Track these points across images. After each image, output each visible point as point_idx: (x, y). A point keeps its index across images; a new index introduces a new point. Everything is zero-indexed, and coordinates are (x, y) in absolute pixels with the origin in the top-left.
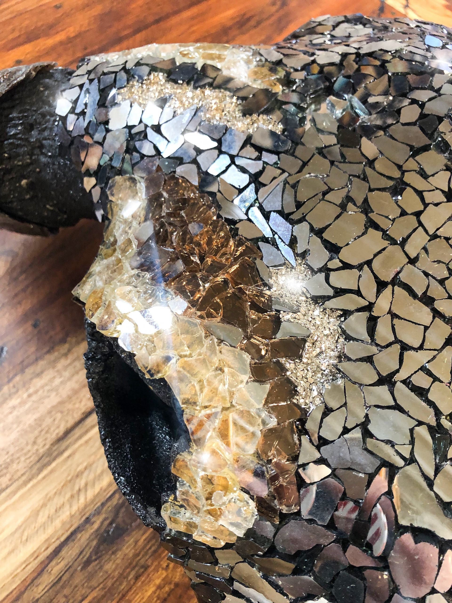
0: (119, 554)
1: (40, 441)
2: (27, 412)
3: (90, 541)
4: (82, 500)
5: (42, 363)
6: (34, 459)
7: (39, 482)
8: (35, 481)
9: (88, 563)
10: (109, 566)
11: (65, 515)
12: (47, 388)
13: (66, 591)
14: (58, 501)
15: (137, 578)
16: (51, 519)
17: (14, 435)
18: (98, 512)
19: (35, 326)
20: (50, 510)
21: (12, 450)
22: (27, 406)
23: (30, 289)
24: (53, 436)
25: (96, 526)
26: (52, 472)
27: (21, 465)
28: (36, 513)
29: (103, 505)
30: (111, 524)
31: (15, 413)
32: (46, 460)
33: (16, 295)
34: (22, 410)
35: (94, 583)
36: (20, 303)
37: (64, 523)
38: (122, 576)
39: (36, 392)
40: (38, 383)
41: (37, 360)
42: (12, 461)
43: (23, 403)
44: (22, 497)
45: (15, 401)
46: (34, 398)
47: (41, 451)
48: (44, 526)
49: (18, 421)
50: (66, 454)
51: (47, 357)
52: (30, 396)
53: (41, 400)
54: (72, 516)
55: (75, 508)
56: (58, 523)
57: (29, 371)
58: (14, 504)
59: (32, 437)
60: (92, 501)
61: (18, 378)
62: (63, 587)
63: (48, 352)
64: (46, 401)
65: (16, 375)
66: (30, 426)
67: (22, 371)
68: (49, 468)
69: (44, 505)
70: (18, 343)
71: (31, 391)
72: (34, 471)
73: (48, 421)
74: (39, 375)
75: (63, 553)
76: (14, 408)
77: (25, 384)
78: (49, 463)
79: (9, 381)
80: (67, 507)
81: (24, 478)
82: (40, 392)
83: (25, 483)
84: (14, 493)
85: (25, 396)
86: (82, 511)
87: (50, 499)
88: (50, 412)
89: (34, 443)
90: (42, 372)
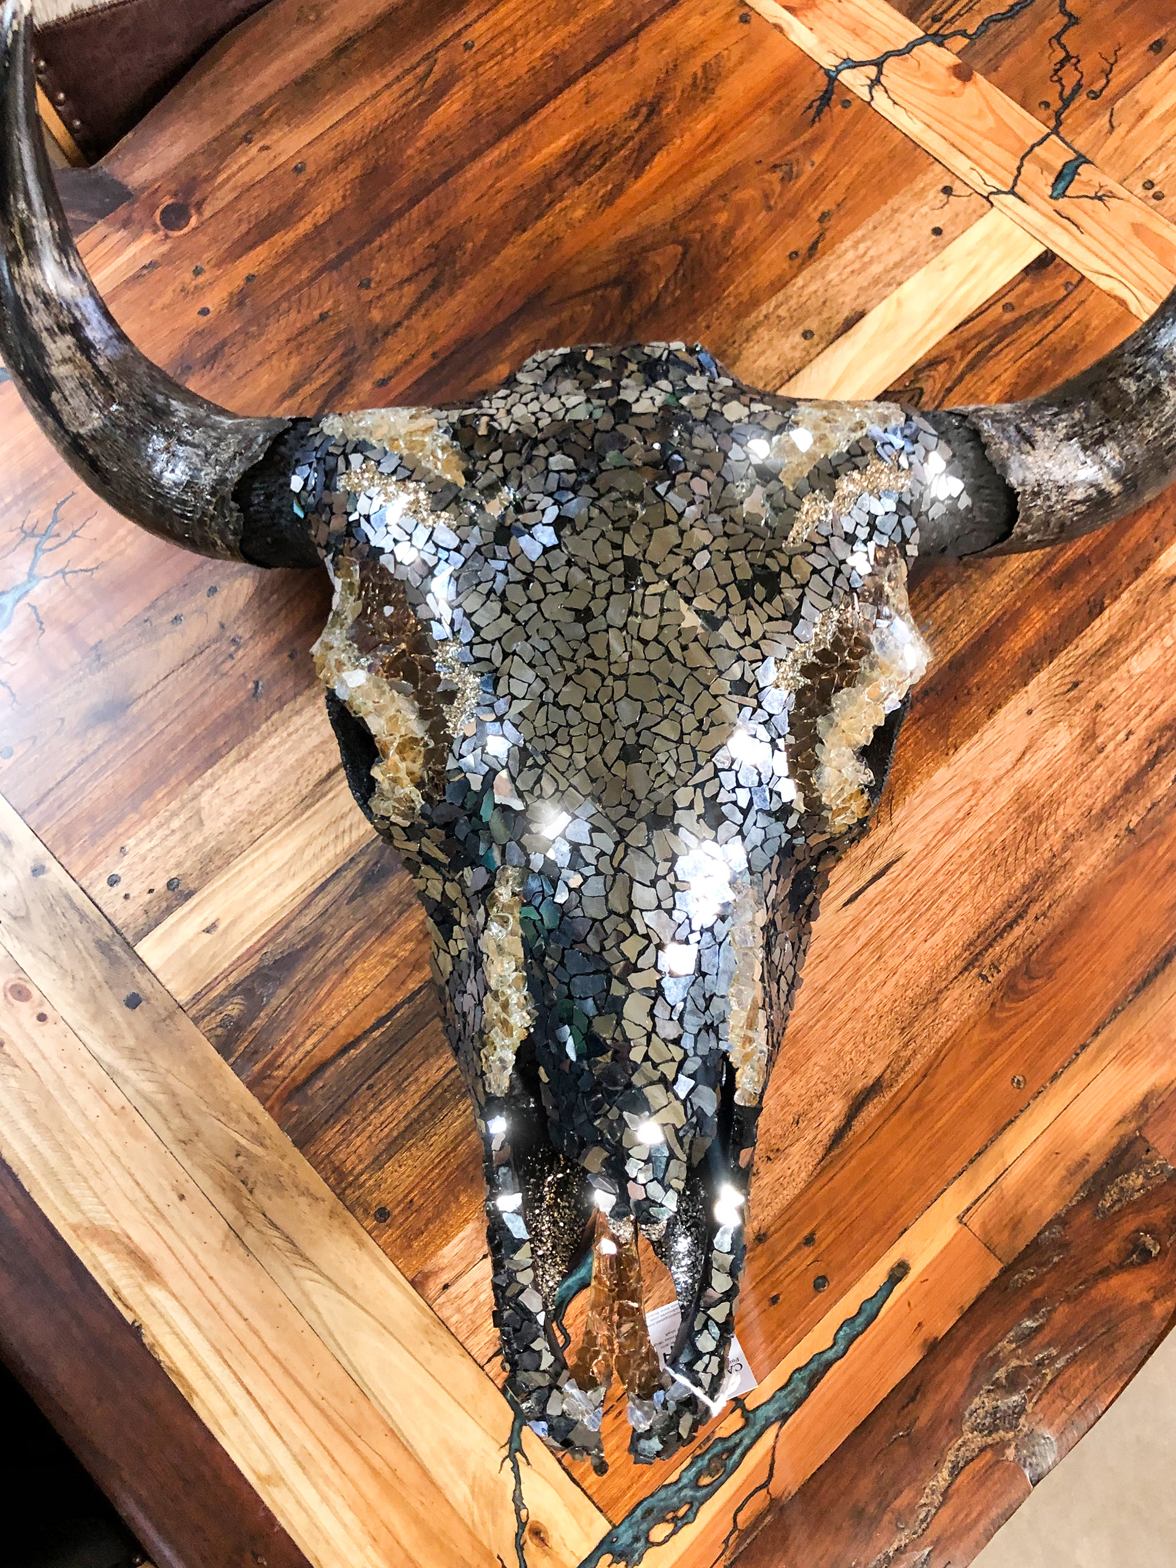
0: (384, 892)
1: (302, 781)
2: (289, 751)
3: (354, 878)
4: (347, 840)
5: (300, 699)
6: (297, 799)
7: (303, 822)
8: (299, 821)
9: (353, 898)
10: (374, 902)
11: (330, 854)
12: (307, 727)
13: (332, 921)
14: (322, 841)
15: (400, 914)
16: (316, 856)
17: (275, 776)
18: (362, 852)
19: (291, 656)
20: (315, 848)
21: (275, 790)
22: (287, 746)
23: (283, 614)
24: (315, 777)
25: (361, 865)
26: (315, 813)
27: (285, 805)
28: (301, 851)
29: (368, 846)
30: (376, 864)
31: (275, 753)
32: (308, 801)
33: (268, 620)
34: (283, 749)
35: (358, 916)
36: (273, 630)
37: (329, 862)
38: (386, 911)
39: (297, 730)
40: (297, 721)
41: (295, 697)
42: (276, 801)
43: (282, 742)
44: (288, 834)
45: (274, 741)
46: (294, 737)
47: (304, 792)
48: (309, 863)
49: (278, 761)
50: (330, 795)
51: (306, 693)
52: (289, 735)
53: (302, 739)
54: (336, 855)
55: (339, 849)
56: (323, 861)
57: (287, 708)
58: (280, 842)
59: (293, 778)
60: (358, 842)
61: (275, 716)
62: (330, 918)
63: (308, 687)
64: (308, 740)
65: (273, 713)
66: (292, 766)
67: (281, 708)
68: (313, 809)
69: (309, 844)
70: (274, 675)
71: (291, 730)
72: (298, 811)
73: (311, 761)
74: (298, 713)
75: (329, 888)
76: (274, 747)
77: (285, 722)
78: (313, 804)
79: (268, 718)
80: (331, 847)
81: (288, 818)
82: (301, 732)
83: (290, 823)
84: (279, 831)
85: (285, 734)
86: (346, 853)
87: (315, 838)
88: (311, 753)
89: (297, 784)
90: (302, 709)
